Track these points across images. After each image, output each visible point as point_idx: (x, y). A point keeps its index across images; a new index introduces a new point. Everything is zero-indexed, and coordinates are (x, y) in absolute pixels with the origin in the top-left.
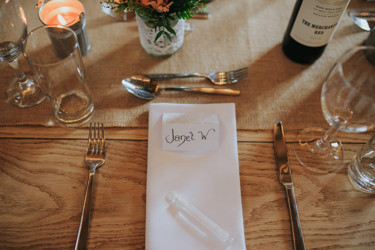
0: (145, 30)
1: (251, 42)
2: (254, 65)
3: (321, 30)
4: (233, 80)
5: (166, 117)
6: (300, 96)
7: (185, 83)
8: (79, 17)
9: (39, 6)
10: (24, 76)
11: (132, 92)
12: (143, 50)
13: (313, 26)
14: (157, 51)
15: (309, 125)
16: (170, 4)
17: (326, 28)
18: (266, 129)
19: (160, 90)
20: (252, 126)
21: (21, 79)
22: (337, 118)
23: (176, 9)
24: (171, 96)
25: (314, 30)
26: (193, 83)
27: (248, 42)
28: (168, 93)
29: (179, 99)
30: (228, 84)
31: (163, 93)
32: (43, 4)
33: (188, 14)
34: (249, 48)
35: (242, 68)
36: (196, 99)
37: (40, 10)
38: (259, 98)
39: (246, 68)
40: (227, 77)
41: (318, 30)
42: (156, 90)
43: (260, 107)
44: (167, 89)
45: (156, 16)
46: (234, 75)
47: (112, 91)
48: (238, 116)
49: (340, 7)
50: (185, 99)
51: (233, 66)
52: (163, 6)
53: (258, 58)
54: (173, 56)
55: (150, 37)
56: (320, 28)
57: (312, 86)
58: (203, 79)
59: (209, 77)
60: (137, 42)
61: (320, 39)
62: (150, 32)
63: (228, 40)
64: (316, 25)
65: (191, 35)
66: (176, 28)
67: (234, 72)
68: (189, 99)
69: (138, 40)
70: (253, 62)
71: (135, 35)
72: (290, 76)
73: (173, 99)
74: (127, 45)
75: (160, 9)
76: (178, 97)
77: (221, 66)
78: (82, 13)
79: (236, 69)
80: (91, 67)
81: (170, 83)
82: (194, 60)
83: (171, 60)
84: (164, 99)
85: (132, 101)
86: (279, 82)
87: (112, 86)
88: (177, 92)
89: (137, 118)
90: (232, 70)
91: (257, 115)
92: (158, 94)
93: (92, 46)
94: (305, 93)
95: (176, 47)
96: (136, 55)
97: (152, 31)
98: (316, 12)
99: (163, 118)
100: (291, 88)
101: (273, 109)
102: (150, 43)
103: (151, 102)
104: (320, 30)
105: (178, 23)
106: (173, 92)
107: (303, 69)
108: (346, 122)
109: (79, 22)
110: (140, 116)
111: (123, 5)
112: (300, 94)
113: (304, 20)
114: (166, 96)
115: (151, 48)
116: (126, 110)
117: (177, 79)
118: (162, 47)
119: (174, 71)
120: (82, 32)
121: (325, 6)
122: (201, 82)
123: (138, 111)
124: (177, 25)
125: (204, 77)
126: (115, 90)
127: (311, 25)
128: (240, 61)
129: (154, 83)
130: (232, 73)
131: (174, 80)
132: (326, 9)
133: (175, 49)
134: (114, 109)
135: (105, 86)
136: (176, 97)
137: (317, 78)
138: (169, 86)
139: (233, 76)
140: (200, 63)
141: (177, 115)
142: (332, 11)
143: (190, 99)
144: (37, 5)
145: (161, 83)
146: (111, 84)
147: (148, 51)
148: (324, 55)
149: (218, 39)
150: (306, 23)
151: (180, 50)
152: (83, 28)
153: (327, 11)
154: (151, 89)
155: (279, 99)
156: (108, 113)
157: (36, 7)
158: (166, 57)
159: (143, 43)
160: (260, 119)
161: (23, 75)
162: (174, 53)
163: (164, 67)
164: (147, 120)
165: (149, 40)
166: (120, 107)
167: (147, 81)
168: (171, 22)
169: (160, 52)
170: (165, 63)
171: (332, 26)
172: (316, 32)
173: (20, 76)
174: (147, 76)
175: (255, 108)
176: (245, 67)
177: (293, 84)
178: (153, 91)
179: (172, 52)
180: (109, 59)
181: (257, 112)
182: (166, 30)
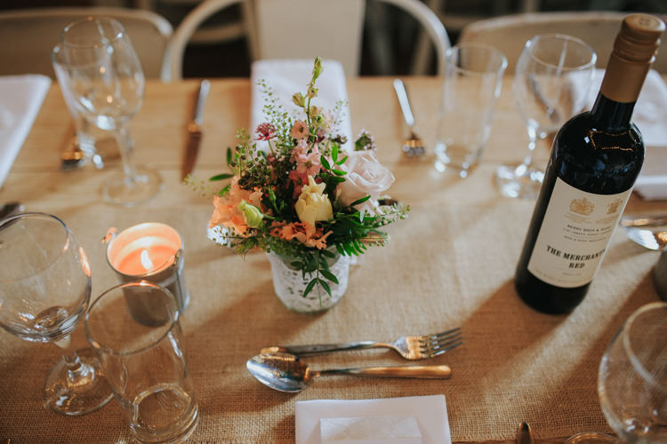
0: (284, 273)
1: (461, 280)
2: (471, 320)
3: (580, 262)
4: (438, 350)
5: (327, 426)
6: (558, 373)
7: (354, 359)
8: (173, 256)
9: (107, 240)
10: (78, 360)
11: (267, 383)
12: (279, 302)
13: (566, 256)
14: (304, 304)
15: (578, 429)
16: (327, 234)
17: (588, 258)
18: (503, 439)
19: (312, 374)
20: (479, 435)
21: (72, 364)
22: (629, 424)
23: (336, 239)
24: (331, 385)
25: (569, 261)
26: (369, 358)
27: (456, 280)
28: (326, 378)
29: (347, 389)
30: (430, 357)
31: (318, 378)
32: (114, 235)
33: (357, 248)
34: (459, 291)
35: (452, 328)
36: (375, 388)
37: (110, 247)
38: (485, 380)
39: (458, 329)
40: (426, 345)
41: (575, 262)
42: (306, 377)
43: (488, 399)
44: (323, 373)
45: (302, 252)
46: (439, 342)
47: (228, 381)
48: (452, 417)
49: (608, 225)
50: (356, 389)
51: (435, 323)
52: (317, 239)
53: (475, 308)
54: (331, 311)
55: (293, 283)
56: (578, 258)
57: (575, 355)
58: (385, 350)
59: (395, 346)
60: (268, 289)
61: (579, 275)
62: (293, 276)
63: (422, 279)
64: (571, 253)
65: (359, 272)
66: (337, 268)
67: (438, 335)
68: (362, 388)
69: (269, 285)
70: (468, 315)
71: (264, 277)
72: (534, 337)
73: (336, 391)
74: (251, 295)
75: (311, 243)
76: (345, 387)
77: (413, 325)
78: (180, 251)
79: (441, 331)
80: (192, 335)
81: (328, 361)
82: (367, 317)
83: (328, 317)
84: (320, 390)
85: (264, 397)
86: (517, 349)
87: (229, 370)
88: (342, 378)
89: (274, 429)
90: (434, 333)
91: (485, 413)
92: (309, 382)
93: (192, 299)
94: (565, 369)
95: (337, 296)
96: (268, 313)
97: (295, 274)
98: (568, 234)
99: (322, 428)
100: (539, 359)
101: (511, 400)
102: (292, 293)
103: (297, 397)
104: (578, 262)
105: (340, 260)
106: (335, 378)
107: (555, 324)
108: (646, 429)
109: (173, 265)
110: (279, 425)
111: (249, 240)
112: (555, 370)
113: (549, 247)
114: (324, 386)
115: (293, 301)
116: (255, 415)
117: (340, 353)
118: (312, 299)
119: (334, 339)
120: (178, 279)
121: (583, 226)
122: (383, 357)
123: (276, 414)
124: (337, 264)
125: (386, 347)
126: (235, 378)
127: (562, 255)
128: (446, 314)
129: (302, 362)
130: (435, 338)
131: (335, 355)
132: (585, 230)
133: (334, 300)
134: (234, 414)
135: (215, 371)
136: (340, 386)
137: (582, 339)
138: (327, 367)
139: (436, 342)
140: (378, 321)
141: (345, 421)
142: (595, 232)
143: (365, 389)
144: (105, 238)
145: (313, 361)
146: (226, 366)
147: (288, 305)
148: (588, 297)
149: (406, 278)
150: (553, 251)
151: (343, 300)
152: (179, 272)
153: (586, 233)
154: (296, 374)
155: (520, 381)
156: (223, 422)
157: (103, 241)
158: (320, 313)
159: (280, 291)
160: (491, 421)
161: (76, 358)
162: (333, 307)
163: (318, 332)
164: (293, 432)
165: (290, 289)
166: (244, 409)
167: (290, 359)
168: (329, 260)
169: (309, 306)
170: (318, 324)
171: (597, 255)
172: (571, 265)
173: (71, 360)
174: (288, 351)
175: (479, 401)
176: (456, 327)
177: (541, 351)
178: (301, 379)
179: (330, 305)
180: (222, 320)
181: (484, 407)
182: (321, 276)
